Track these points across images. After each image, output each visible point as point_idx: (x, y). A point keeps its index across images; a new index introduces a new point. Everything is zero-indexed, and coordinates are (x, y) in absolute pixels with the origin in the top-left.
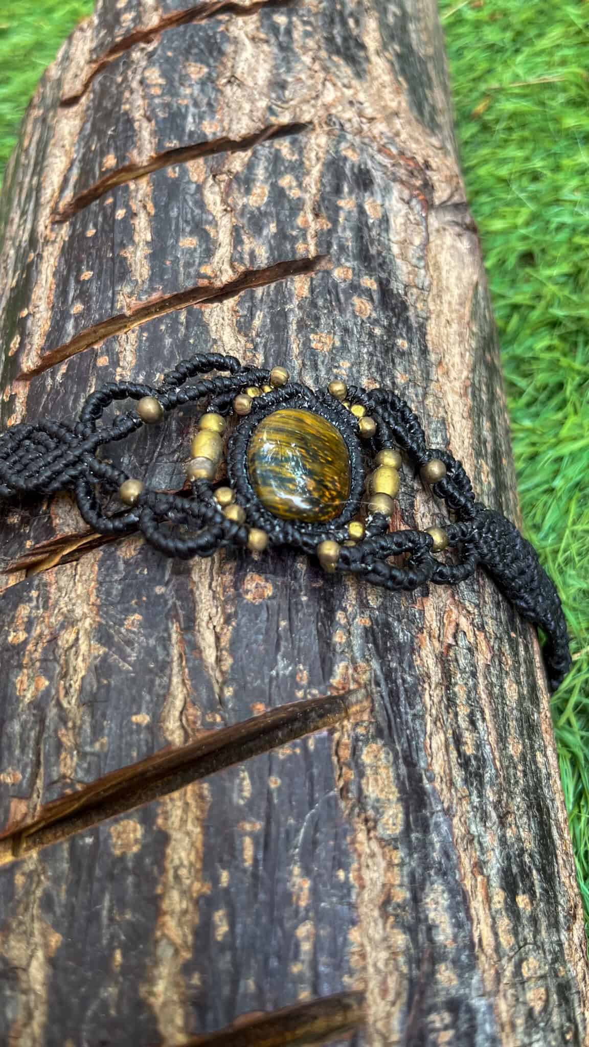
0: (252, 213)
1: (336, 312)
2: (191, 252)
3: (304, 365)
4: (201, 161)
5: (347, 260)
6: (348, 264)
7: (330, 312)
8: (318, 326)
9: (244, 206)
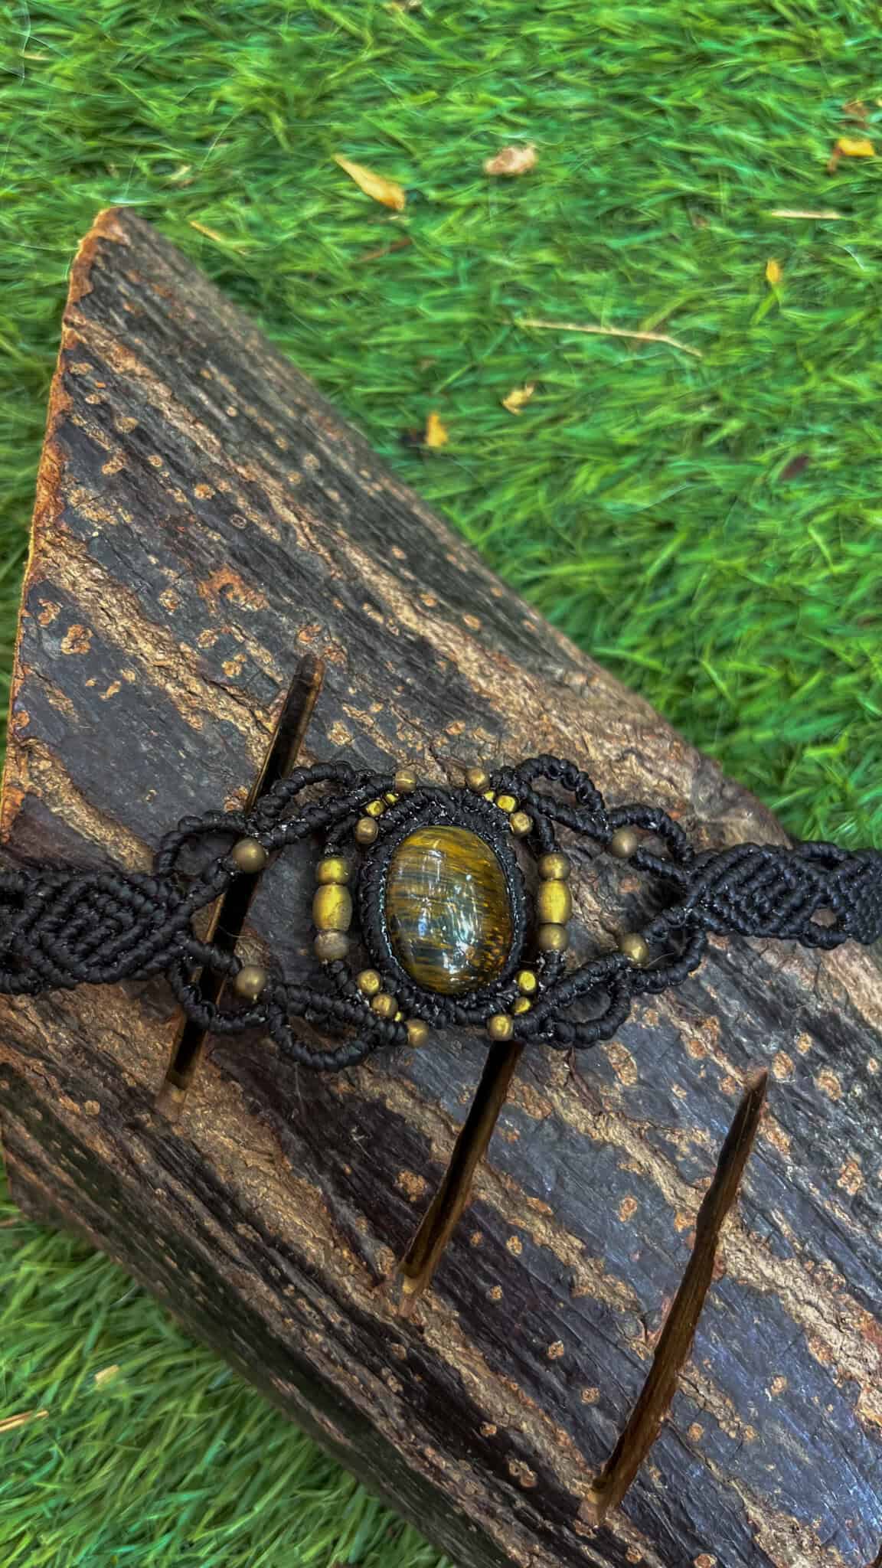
0: (640, 1095)
1: (822, 1122)
2: (641, 1215)
3: (865, 1224)
4: (517, 1081)
5: (767, 1042)
6: (773, 1047)
7: (820, 1130)
8: (831, 1165)
9: (625, 1094)
